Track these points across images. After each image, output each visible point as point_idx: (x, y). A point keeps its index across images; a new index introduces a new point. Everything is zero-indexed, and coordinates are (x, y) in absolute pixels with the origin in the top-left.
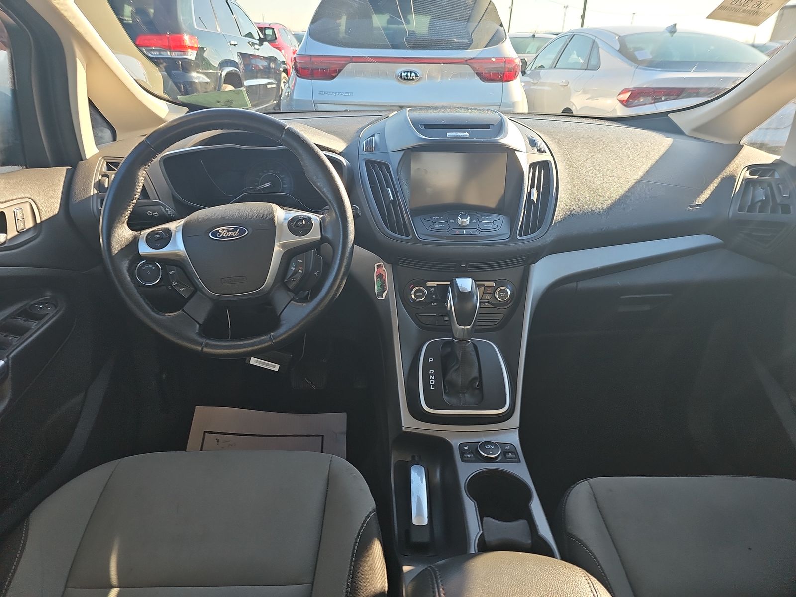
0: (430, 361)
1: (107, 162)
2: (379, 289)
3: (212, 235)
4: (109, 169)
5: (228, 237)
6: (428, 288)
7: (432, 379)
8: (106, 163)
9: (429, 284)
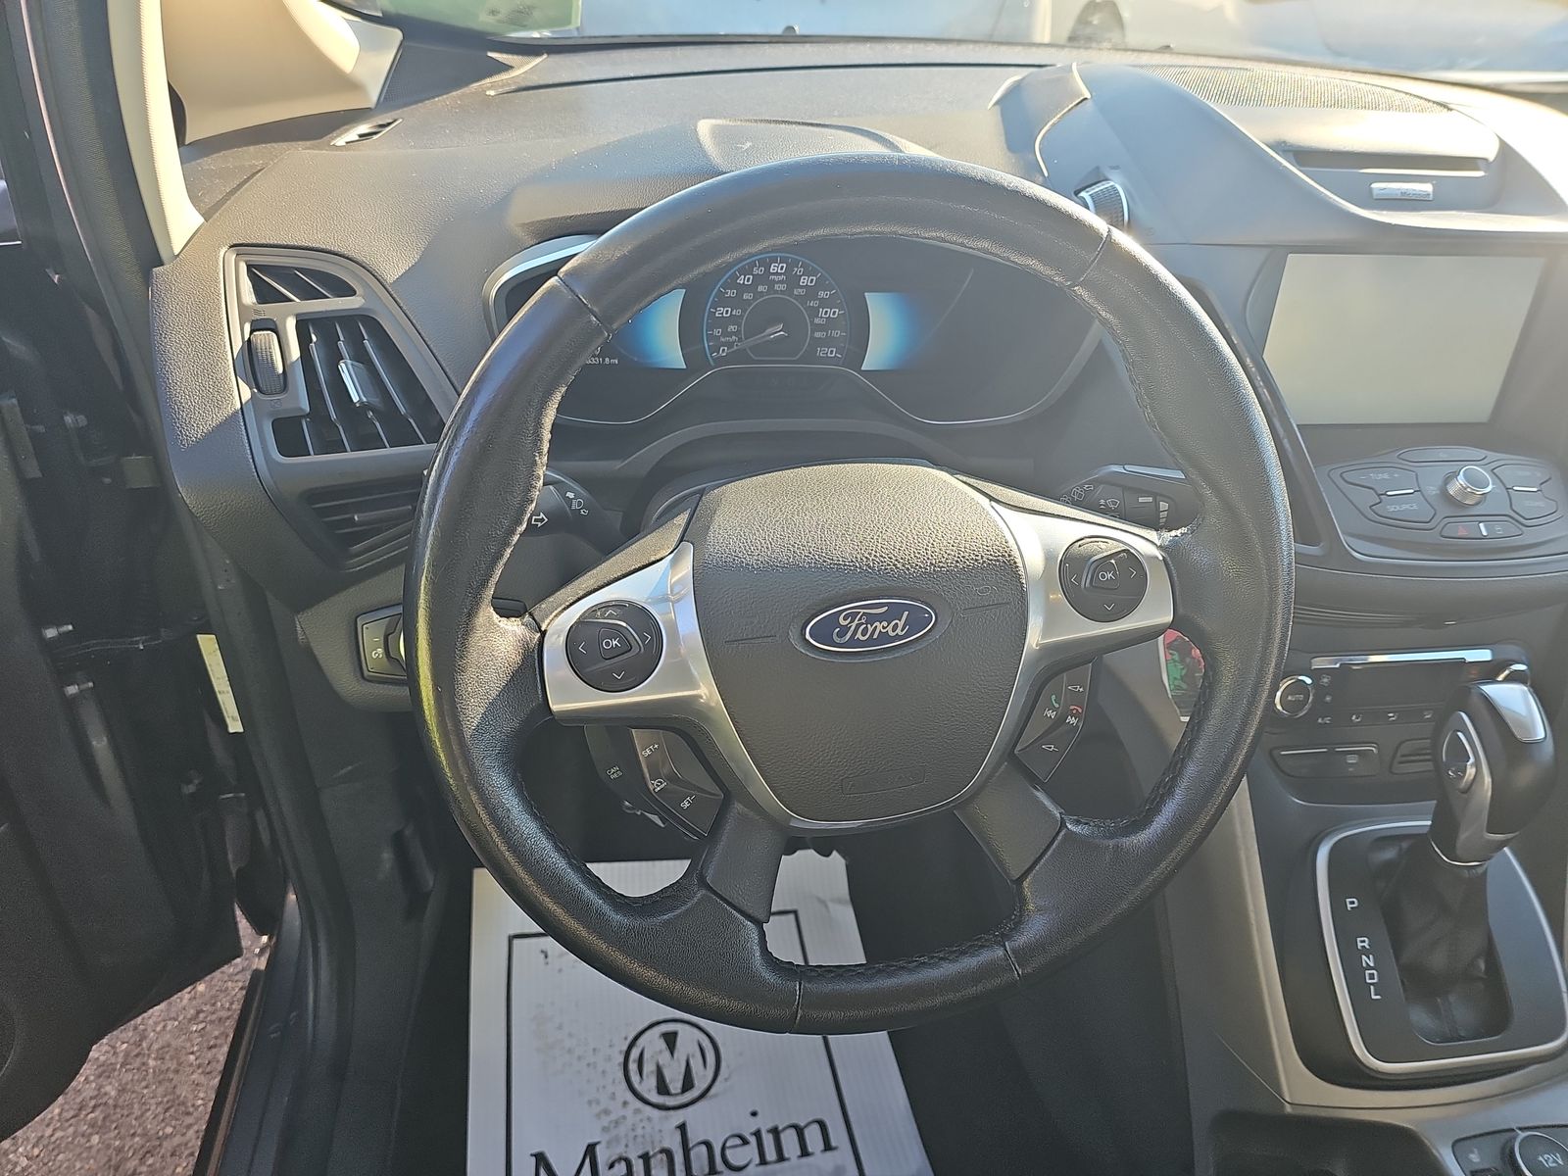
0: (1349, 906)
1: (249, 267)
2: (1178, 688)
3: (811, 636)
4: (264, 294)
5: (870, 642)
6: (1315, 674)
7: (1369, 968)
8: (243, 267)
9: (1319, 663)
